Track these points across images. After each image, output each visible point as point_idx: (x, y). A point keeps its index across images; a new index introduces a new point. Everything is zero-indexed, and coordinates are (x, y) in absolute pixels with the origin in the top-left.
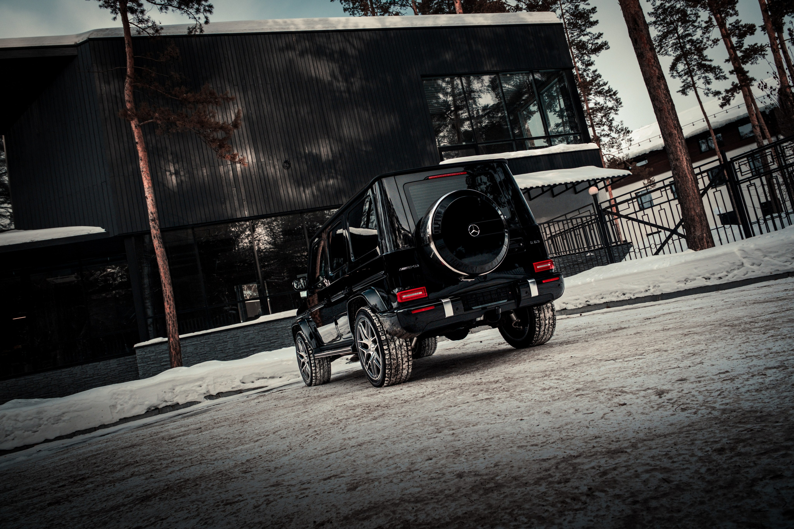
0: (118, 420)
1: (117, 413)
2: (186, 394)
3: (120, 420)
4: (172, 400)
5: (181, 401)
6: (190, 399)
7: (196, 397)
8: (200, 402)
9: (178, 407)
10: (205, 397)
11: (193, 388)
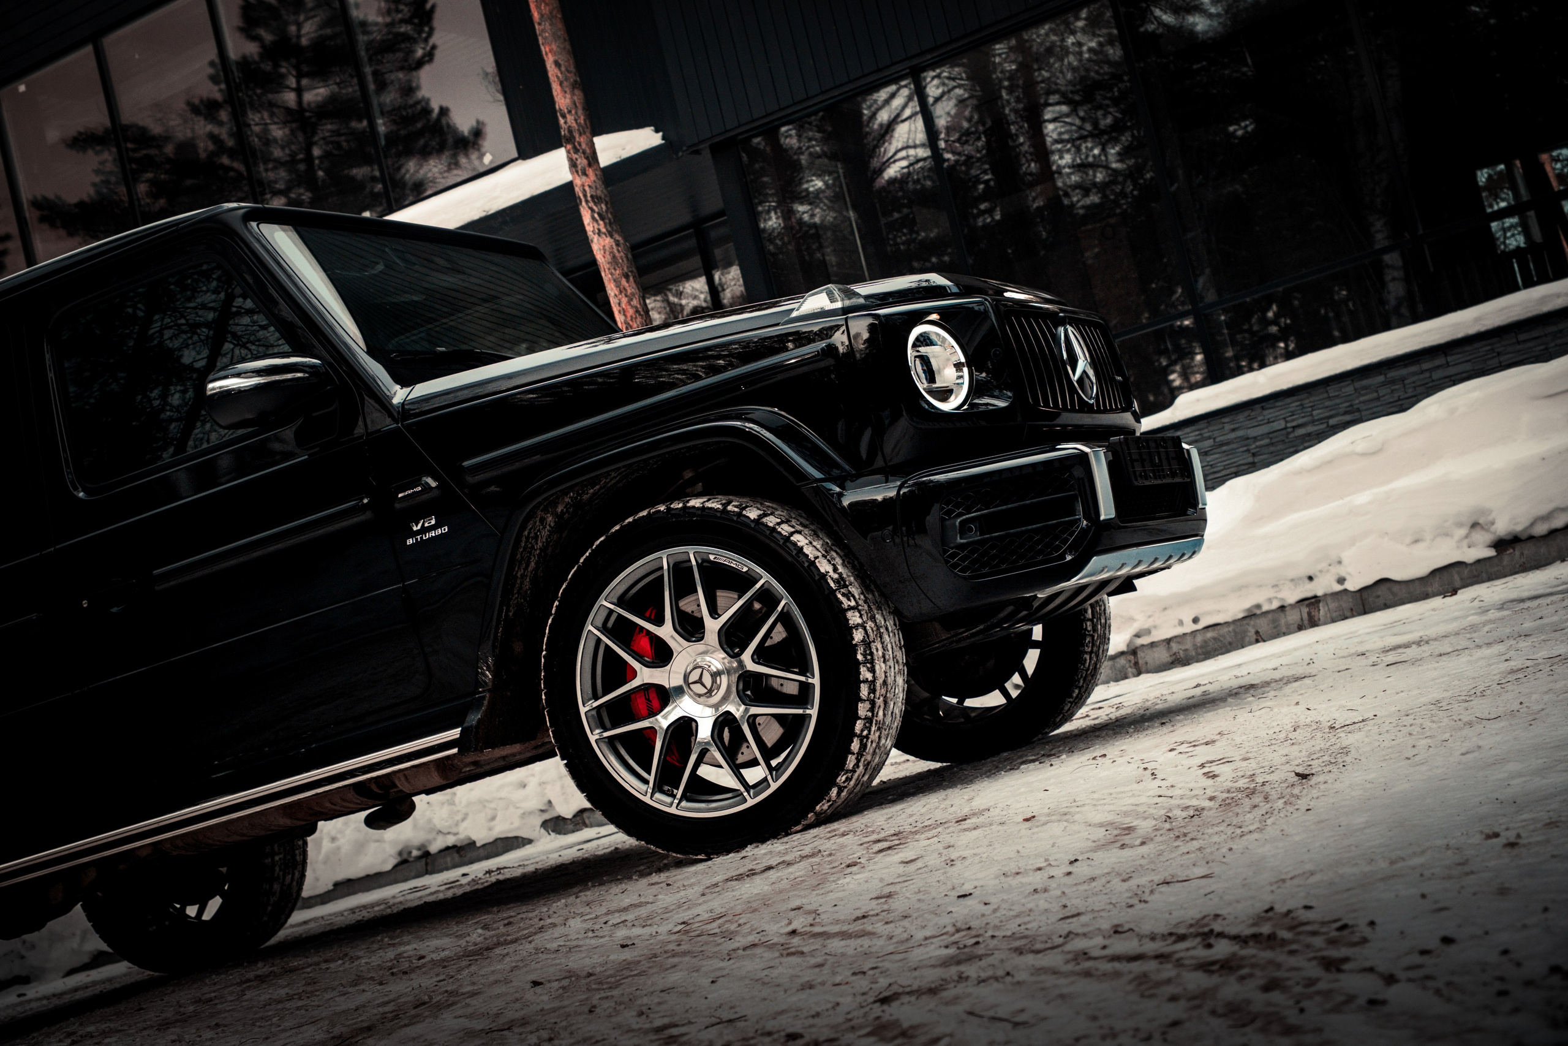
0: (331, 887)
1: (325, 862)
2: (490, 813)
3: (336, 885)
4: (454, 830)
5: (481, 836)
6: (502, 828)
7: (517, 823)
8: (530, 841)
9: (474, 854)
10: (545, 824)
11: (503, 794)
